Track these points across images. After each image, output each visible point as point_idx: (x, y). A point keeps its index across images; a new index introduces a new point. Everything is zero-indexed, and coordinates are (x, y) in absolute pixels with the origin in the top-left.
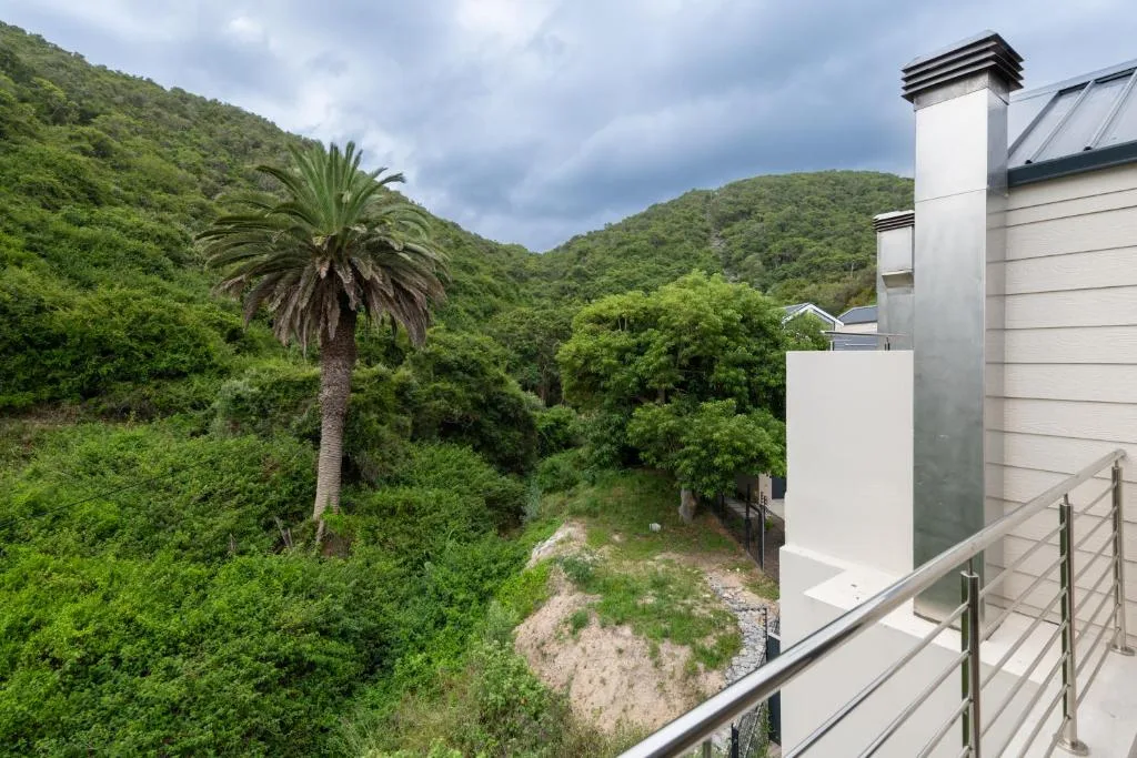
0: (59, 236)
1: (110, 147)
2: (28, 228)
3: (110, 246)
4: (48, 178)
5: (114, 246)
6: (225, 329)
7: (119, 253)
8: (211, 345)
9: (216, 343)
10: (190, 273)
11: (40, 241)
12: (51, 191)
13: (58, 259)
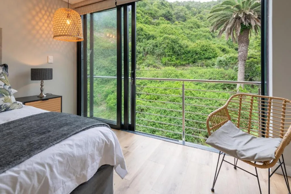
0: (192, 35)
1: (203, 17)
2: (187, 34)
3: (200, 35)
4: (191, 25)
5: (201, 35)
6: (221, 49)
7: (202, 36)
8: (217, 51)
9: (218, 51)
10: (216, 39)
11: (189, 36)
12: (192, 27)
13: (191, 39)
